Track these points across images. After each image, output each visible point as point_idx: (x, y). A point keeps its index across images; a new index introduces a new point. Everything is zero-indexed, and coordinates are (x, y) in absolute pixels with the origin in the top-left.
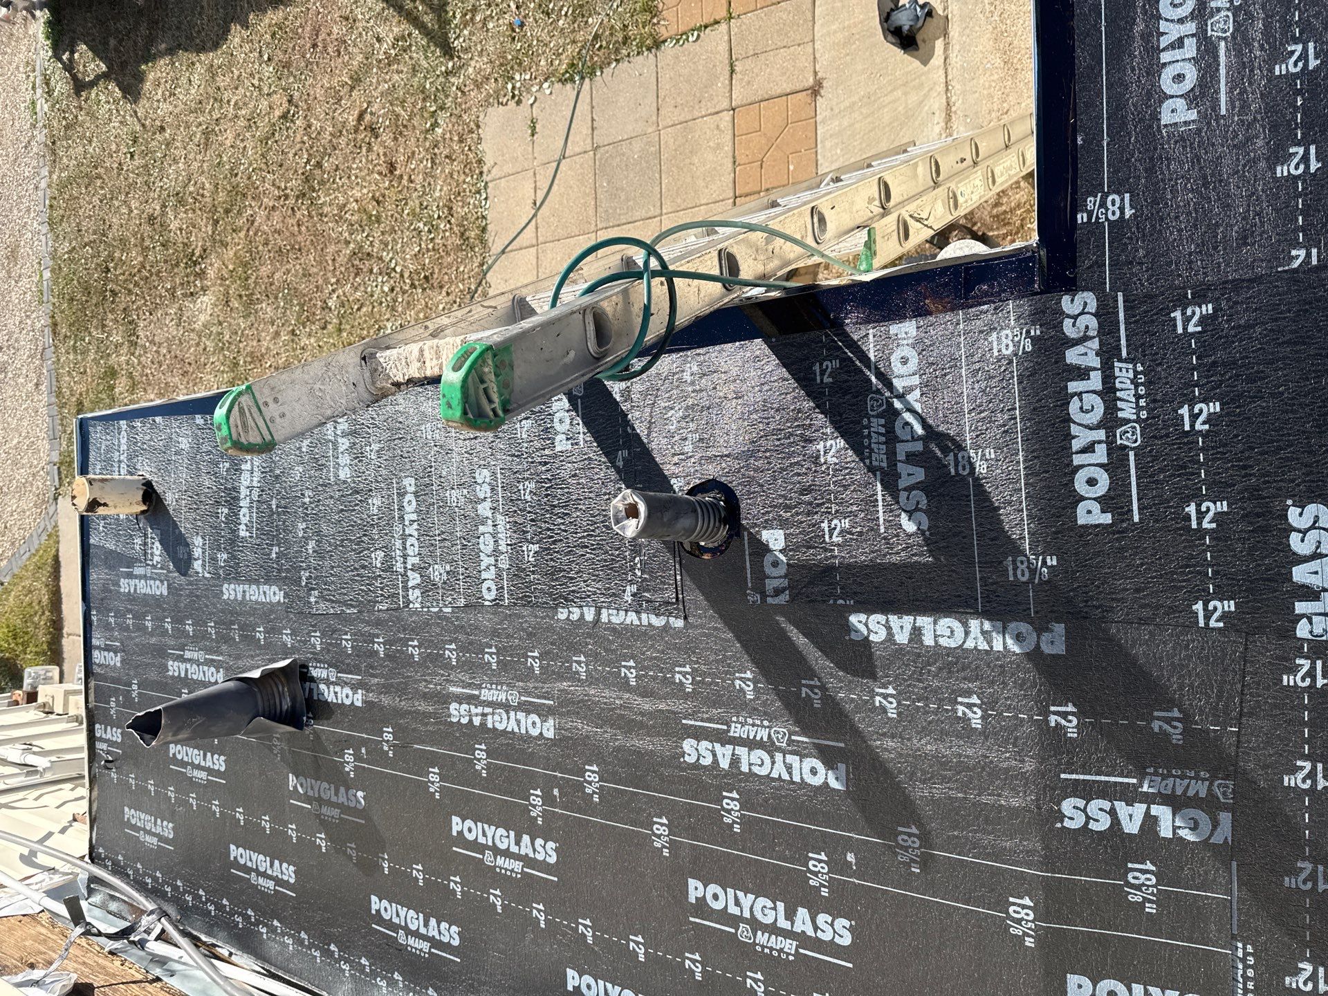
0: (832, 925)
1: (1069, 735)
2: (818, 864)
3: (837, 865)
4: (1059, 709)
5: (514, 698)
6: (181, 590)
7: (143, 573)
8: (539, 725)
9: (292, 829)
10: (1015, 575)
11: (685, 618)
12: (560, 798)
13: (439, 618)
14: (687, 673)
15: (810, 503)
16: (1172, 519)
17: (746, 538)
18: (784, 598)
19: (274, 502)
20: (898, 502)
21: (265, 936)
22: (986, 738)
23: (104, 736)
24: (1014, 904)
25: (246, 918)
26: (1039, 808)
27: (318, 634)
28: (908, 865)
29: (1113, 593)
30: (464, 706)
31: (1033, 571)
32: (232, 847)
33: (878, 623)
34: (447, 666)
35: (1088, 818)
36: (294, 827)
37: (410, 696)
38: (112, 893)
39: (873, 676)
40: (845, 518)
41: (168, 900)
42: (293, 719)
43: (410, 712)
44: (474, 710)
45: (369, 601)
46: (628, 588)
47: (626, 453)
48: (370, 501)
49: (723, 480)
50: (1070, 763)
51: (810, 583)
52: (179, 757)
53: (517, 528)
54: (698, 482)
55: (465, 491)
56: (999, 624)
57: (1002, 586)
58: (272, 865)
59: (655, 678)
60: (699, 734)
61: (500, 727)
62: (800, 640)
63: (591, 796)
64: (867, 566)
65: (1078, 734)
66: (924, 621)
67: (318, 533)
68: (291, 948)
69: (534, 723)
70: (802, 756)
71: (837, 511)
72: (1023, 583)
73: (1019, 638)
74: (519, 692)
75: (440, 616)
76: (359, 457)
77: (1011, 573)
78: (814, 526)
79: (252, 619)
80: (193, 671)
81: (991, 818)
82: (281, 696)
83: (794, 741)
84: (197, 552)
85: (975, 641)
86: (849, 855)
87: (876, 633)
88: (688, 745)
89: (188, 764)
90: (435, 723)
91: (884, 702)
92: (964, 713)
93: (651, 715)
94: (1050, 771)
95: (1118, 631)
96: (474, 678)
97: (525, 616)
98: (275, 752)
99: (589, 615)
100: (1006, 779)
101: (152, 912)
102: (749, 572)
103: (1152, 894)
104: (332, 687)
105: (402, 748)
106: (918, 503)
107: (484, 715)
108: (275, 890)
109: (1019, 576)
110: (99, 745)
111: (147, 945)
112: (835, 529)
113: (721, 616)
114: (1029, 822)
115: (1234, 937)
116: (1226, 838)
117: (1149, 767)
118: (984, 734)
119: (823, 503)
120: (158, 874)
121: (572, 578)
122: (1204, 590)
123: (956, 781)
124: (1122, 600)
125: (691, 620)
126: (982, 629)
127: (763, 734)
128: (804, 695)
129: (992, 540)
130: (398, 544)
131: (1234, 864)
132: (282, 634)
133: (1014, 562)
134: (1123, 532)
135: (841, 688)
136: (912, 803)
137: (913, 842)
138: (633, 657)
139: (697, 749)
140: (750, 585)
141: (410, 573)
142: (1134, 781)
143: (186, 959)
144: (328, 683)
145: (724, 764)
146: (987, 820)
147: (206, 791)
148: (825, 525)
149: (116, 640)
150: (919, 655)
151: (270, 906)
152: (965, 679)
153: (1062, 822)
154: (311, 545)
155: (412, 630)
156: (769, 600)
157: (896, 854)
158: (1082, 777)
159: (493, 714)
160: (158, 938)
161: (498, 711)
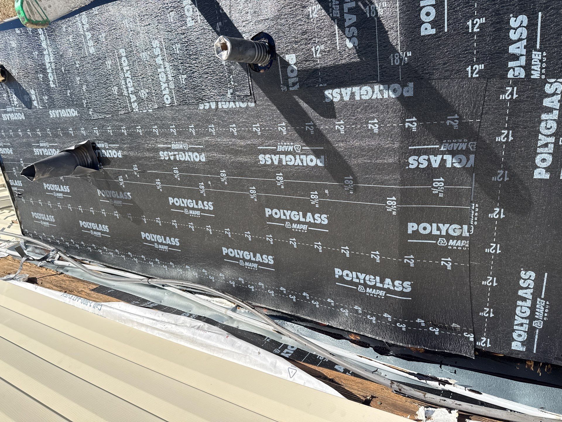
0: (320, 217)
1: (413, 130)
2: (314, 196)
3: (321, 195)
4: (410, 120)
5: (186, 146)
6: (31, 116)
7: (11, 110)
8: (198, 157)
9: (103, 211)
10: (394, 62)
11: (255, 102)
12: (212, 185)
13: (148, 115)
14: (258, 127)
15: (306, 39)
16: (461, 29)
17: (279, 60)
18: (297, 87)
19: (63, 69)
20: (345, 34)
21: (101, 253)
22: (380, 136)
23: (14, 185)
24: (389, 200)
25: (92, 248)
26: (400, 161)
27: (96, 128)
28: (349, 191)
29: (434, 66)
30: (166, 152)
31: (401, 60)
32: (80, 222)
33: (337, 93)
34: (155, 136)
35: (419, 163)
36: (104, 210)
37: (142, 151)
38: (36, 246)
39: (335, 117)
40: (322, 44)
41: (59, 245)
42: (93, 166)
43: (143, 158)
44: (170, 154)
45: (116, 111)
46: (229, 91)
47: (220, 23)
48: (106, 63)
49: (266, 31)
50: (412, 142)
51: (308, 78)
52: (49, 189)
53: (176, 68)
54: (255, 34)
55: (149, 52)
56: (387, 86)
57: (388, 69)
58: (98, 227)
59: (244, 131)
60: (265, 152)
61: (182, 159)
62: (304, 105)
63: (224, 182)
64: (332, 66)
65: (417, 129)
66: (356, 89)
67: (86, 81)
68: (113, 256)
69: (196, 156)
70: (307, 155)
71: (318, 42)
72: (397, 66)
73: (394, 91)
74: (188, 144)
75: (148, 114)
76: (97, 41)
77: (392, 61)
78: (308, 50)
79: (66, 125)
80: (45, 152)
81: (381, 168)
82: (86, 157)
83: (303, 149)
84: (34, 97)
85: (377, 95)
86: (326, 190)
87: (336, 97)
88: (261, 157)
89: (53, 191)
90: (155, 161)
91: (339, 127)
92: (371, 127)
93: (245, 147)
94: (405, 146)
95: (435, 83)
96: (168, 140)
97: (185, 110)
98: (89, 181)
99: (213, 106)
100: (387, 152)
101: (53, 251)
102: (281, 76)
103: (442, 190)
104: (107, 151)
105: (142, 172)
106: (353, 33)
107: (175, 155)
108: (101, 236)
109: (395, 63)
110: (13, 189)
111: (55, 262)
112: (318, 50)
113: (270, 99)
114: (395, 168)
115: (471, 202)
116: (472, 165)
117: (444, 140)
118: (379, 135)
119: (312, 38)
120: (53, 236)
121: (203, 89)
122: (472, 61)
123: (368, 156)
124: (437, 69)
125: (257, 102)
126: (379, 89)
127: (291, 148)
128: (307, 130)
129: (384, 47)
130: (123, 82)
131: (474, 174)
132: (81, 130)
133: (393, 56)
134: (440, 37)
135: (322, 124)
136: (350, 167)
137: (351, 182)
138: (234, 123)
139: (265, 158)
140: (282, 82)
141: (131, 95)
142: (438, 146)
143: (71, 265)
144: (105, 149)
145: (276, 163)
146: (379, 170)
147: (64, 201)
148: (313, 49)
149: (8, 142)
150: (353, 105)
151: (101, 242)
152: (372, 112)
153: (408, 166)
154: (84, 87)
155: (137, 122)
156: (291, 89)
157: (344, 188)
158: (417, 147)
159: (178, 154)
160: (59, 259)
161: (180, 153)
